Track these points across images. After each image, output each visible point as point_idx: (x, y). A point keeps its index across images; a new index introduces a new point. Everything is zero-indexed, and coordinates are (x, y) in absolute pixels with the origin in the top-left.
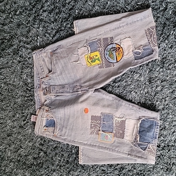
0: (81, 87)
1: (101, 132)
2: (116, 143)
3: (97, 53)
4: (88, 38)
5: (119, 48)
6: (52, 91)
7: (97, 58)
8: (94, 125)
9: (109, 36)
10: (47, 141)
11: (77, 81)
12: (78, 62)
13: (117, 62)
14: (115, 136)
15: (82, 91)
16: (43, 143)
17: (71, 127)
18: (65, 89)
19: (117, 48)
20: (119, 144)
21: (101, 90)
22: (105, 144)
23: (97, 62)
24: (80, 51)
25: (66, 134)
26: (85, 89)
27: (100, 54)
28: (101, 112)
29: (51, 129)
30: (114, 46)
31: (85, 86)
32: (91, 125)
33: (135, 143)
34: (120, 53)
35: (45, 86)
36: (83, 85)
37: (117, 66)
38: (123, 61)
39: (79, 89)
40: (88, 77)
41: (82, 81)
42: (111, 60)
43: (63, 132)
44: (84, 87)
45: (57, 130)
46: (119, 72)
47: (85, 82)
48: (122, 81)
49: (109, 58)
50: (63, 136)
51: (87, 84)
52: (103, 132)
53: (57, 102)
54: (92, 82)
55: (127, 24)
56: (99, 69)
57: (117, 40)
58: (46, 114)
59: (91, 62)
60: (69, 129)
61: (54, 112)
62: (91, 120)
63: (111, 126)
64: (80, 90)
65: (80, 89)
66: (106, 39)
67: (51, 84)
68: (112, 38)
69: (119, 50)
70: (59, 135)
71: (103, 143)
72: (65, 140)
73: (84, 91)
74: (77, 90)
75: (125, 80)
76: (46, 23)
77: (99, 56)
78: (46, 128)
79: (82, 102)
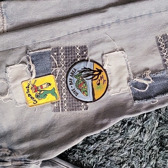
0: (12, 151)
3: (51, 79)
4: (29, 43)
5: (100, 71)
7: (50, 88)
12: (7, 96)
13: (94, 100)
15: (13, 160)
19: (95, 71)
23: (50, 98)
26: (22, 157)
27: (57, 81)
30: (89, 65)
37: (93, 108)
39: (6, 155)
42: (81, 96)
46: (99, 123)
47: (21, 141)
48: (103, 140)
49: (78, 91)
54: (38, 142)
55: (118, 22)
56: (54, 113)
57: (95, 53)
59: (37, 96)
64: (9, 158)
65: (10, 155)
66: (70, 50)
68: (84, 49)
69: (98, 75)
73: (18, 161)
75: (108, 139)
77: (54, 85)
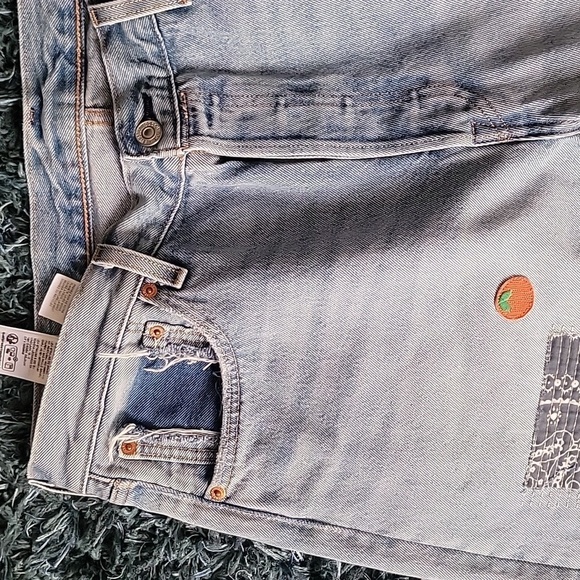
6: (203, 120)
8: (563, 408)
10: (132, 538)
11: (431, 43)
16: (95, 555)
17: (374, 429)
18: (327, 110)
25: (322, 486)
29: (184, 443)
31: (515, 87)
32: (546, 409)
36: (491, 79)
41: (481, 45)
43: (293, 471)
44: (504, 99)
45: (241, 456)
50: (288, 502)
51: (531, 69)
53: (240, 218)
58: (141, 316)
60: (352, 449)
61: (228, 306)
62: (547, 368)
67: (192, 56)
70: (255, 490)
72: (307, 528)
74: (436, 123)
78: (139, 438)
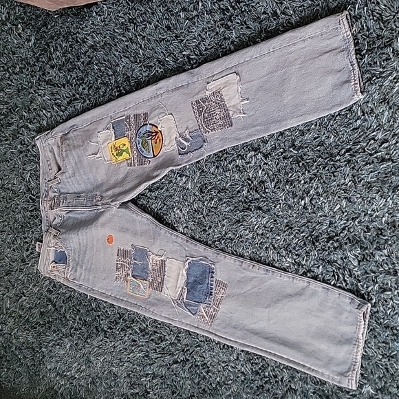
0: (102, 198)
1: (130, 278)
2: (151, 298)
3: (125, 140)
5: (157, 133)
6: (61, 203)
7: (124, 148)
8: (121, 264)
9: (141, 111)
10: (57, 286)
11: (98, 187)
12: (98, 155)
13: (154, 156)
14: (151, 285)
15: (103, 204)
17: (89, 266)
18: (81, 200)
19: (153, 133)
20: (156, 301)
21: (131, 205)
22: (136, 298)
23: (125, 155)
24: (101, 136)
25: (82, 277)
26: (107, 201)
27: (130, 142)
28: (131, 243)
29: (61, 267)
30: (148, 128)
31: (107, 196)
32: (117, 264)
33: (179, 302)
34: (158, 141)
35: (53, 195)
36: (104, 195)
38: (162, 155)
40: (112, 181)
41: (104, 188)
42: (145, 153)
43: (78, 274)
44: (105, 199)
45: (70, 270)
46: (155, 174)
47: (107, 190)
48: (162, 189)
49: (143, 149)
50: (77, 280)
51: (110, 193)
52: (132, 278)
53: (70, 222)
54: (117, 190)
55: (168, 91)
56: (128, 168)
57: (153, 118)
58: (53, 241)
59: (117, 155)
60: (85, 269)
61: (64, 239)
62: (118, 255)
63: (145, 269)
64: (100, 202)
67: (63, 191)
68: (146, 115)
69: (155, 135)
70: (72, 277)
71: (133, 297)
72: (80, 286)
73: (105, 205)
74: (96, 203)
75: (165, 188)
76: (55, 87)
77: (128, 145)
78: (55, 265)
79: (103, 225)
